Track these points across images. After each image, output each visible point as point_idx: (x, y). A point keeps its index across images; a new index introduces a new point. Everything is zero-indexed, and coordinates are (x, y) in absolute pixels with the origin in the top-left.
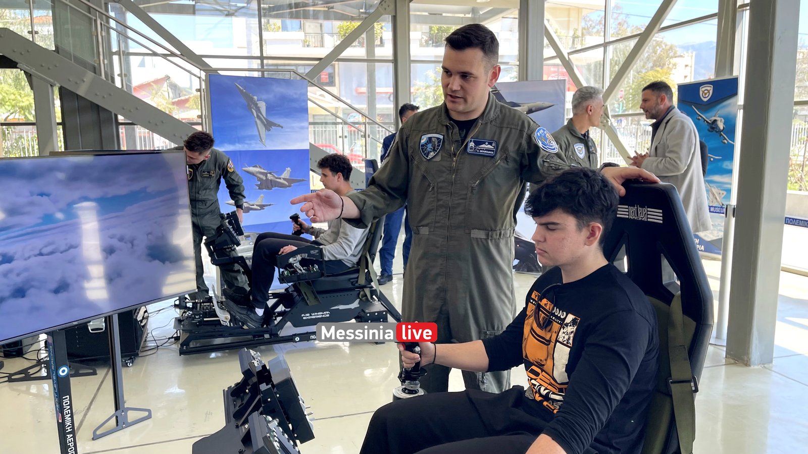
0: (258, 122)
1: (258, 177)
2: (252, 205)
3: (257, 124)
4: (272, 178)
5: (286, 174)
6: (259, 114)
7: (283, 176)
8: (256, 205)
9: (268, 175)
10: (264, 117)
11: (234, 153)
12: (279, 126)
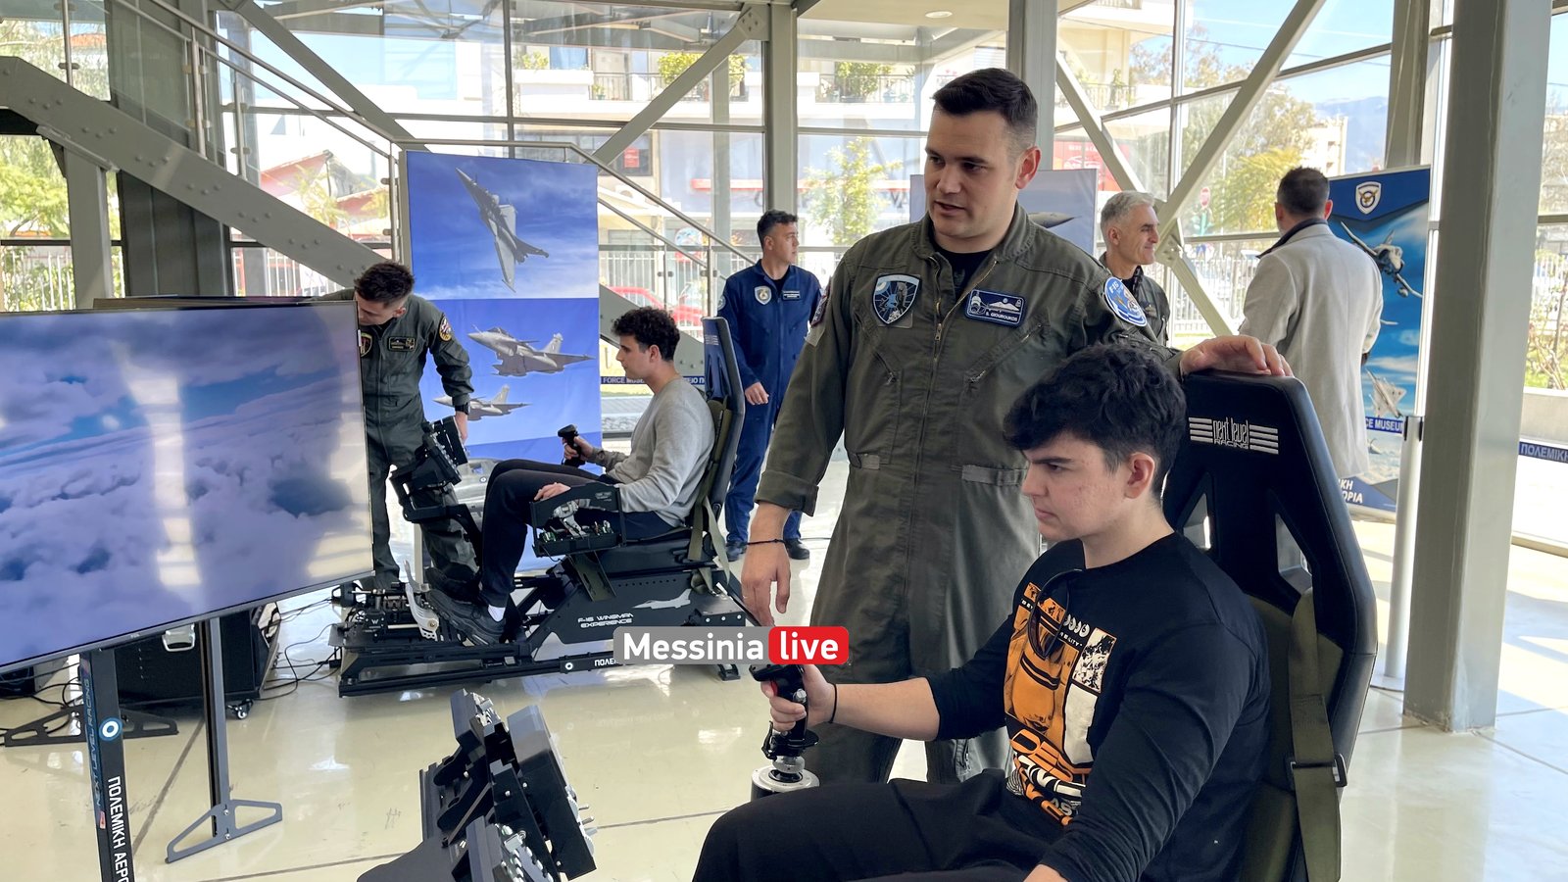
0: (501, 244)
1: (498, 351)
2: (485, 406)
3: (498, 250)
4: (527, 353)
5: (553, 346)
6: (504, 230)
7: (546, 350)
8: (496, 406)
9: (519, 347)
10: (511, 236)
11: (454, 302)
12: (541, 252)
